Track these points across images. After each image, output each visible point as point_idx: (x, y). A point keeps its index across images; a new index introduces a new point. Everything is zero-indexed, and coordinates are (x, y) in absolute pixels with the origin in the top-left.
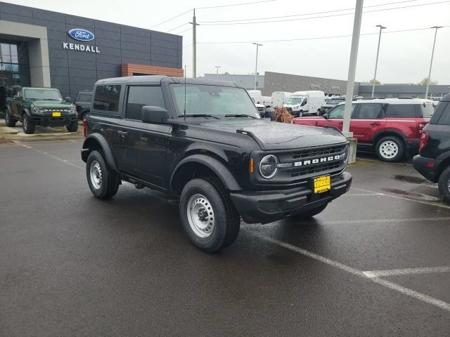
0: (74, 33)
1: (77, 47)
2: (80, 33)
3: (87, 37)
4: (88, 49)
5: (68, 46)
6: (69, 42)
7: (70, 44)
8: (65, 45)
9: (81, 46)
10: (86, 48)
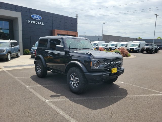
0: (33, 16)
1: (34, 22)
2: (36, 16)
3: (39, 18)
4: (39, 23)
5: (30, 22)
6: (31, 20)
7: (31, 21)
8: (29, 21)
9: (36, 22)
10: (38, 23)
